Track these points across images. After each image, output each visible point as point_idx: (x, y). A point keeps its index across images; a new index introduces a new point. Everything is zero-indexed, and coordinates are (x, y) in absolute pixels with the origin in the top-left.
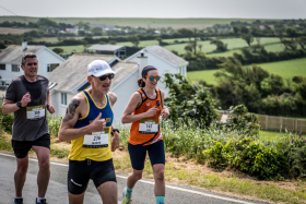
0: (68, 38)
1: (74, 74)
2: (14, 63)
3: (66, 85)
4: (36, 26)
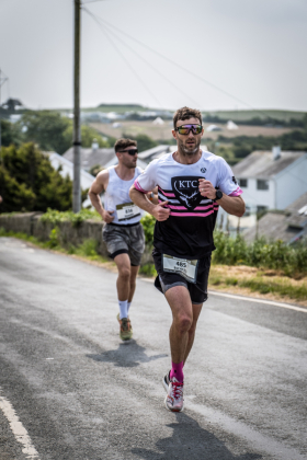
2: (261, 177)
4: (300, 124)
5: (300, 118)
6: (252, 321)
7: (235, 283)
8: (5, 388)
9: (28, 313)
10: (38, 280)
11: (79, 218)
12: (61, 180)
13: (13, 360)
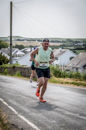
0: (78, 47)
1: (81, 60)
3: (78, 65)
4: (65, 42)
5: (65, 40)
6: (80, 93)
7: (68, 83)
8: (19, 112)
9: (12, 91)
10: (8, 83)
11: (14, 66)
12: (2, 56)
13: (16, 104)
